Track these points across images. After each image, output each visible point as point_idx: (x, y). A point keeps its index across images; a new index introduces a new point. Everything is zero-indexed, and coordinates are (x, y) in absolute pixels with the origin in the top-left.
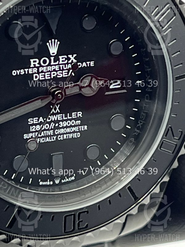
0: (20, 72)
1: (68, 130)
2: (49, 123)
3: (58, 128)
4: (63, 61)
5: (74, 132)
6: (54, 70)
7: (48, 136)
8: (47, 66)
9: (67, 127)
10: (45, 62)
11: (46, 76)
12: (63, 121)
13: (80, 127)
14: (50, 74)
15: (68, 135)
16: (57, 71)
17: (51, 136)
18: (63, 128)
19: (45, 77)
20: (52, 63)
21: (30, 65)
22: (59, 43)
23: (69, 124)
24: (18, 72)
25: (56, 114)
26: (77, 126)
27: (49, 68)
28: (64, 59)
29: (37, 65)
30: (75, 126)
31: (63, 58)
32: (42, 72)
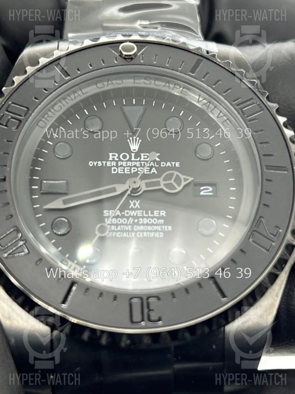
0: (97, 164)
1: (149, 228)
2: (128, 218)
3: (138, 224)
4: (144, 158)
5: (156, 231)
6: (135, 166)
7: (126, 231)
8: (127, 161)
9: (147, 224)
10: (125, 157)
11: (126, 170)
12: (143, 217)
13: (163, 227)
14: (130, 170)
15: (148, 233)
16: (138, 167)
17: (128, 231)
18: (143, 224)
19: (124, 171)
20: (133, 159)
21: (109, 158)
22: (140, 141)
23: (150, 221)
24: (95, 164)
25: (135, 210)
26: (159, 225)
27: (129, 164)
28: (146, 157)
29: (116, 159)
30: (157, 225)
31: (144, 155)
32: (122, 166)
